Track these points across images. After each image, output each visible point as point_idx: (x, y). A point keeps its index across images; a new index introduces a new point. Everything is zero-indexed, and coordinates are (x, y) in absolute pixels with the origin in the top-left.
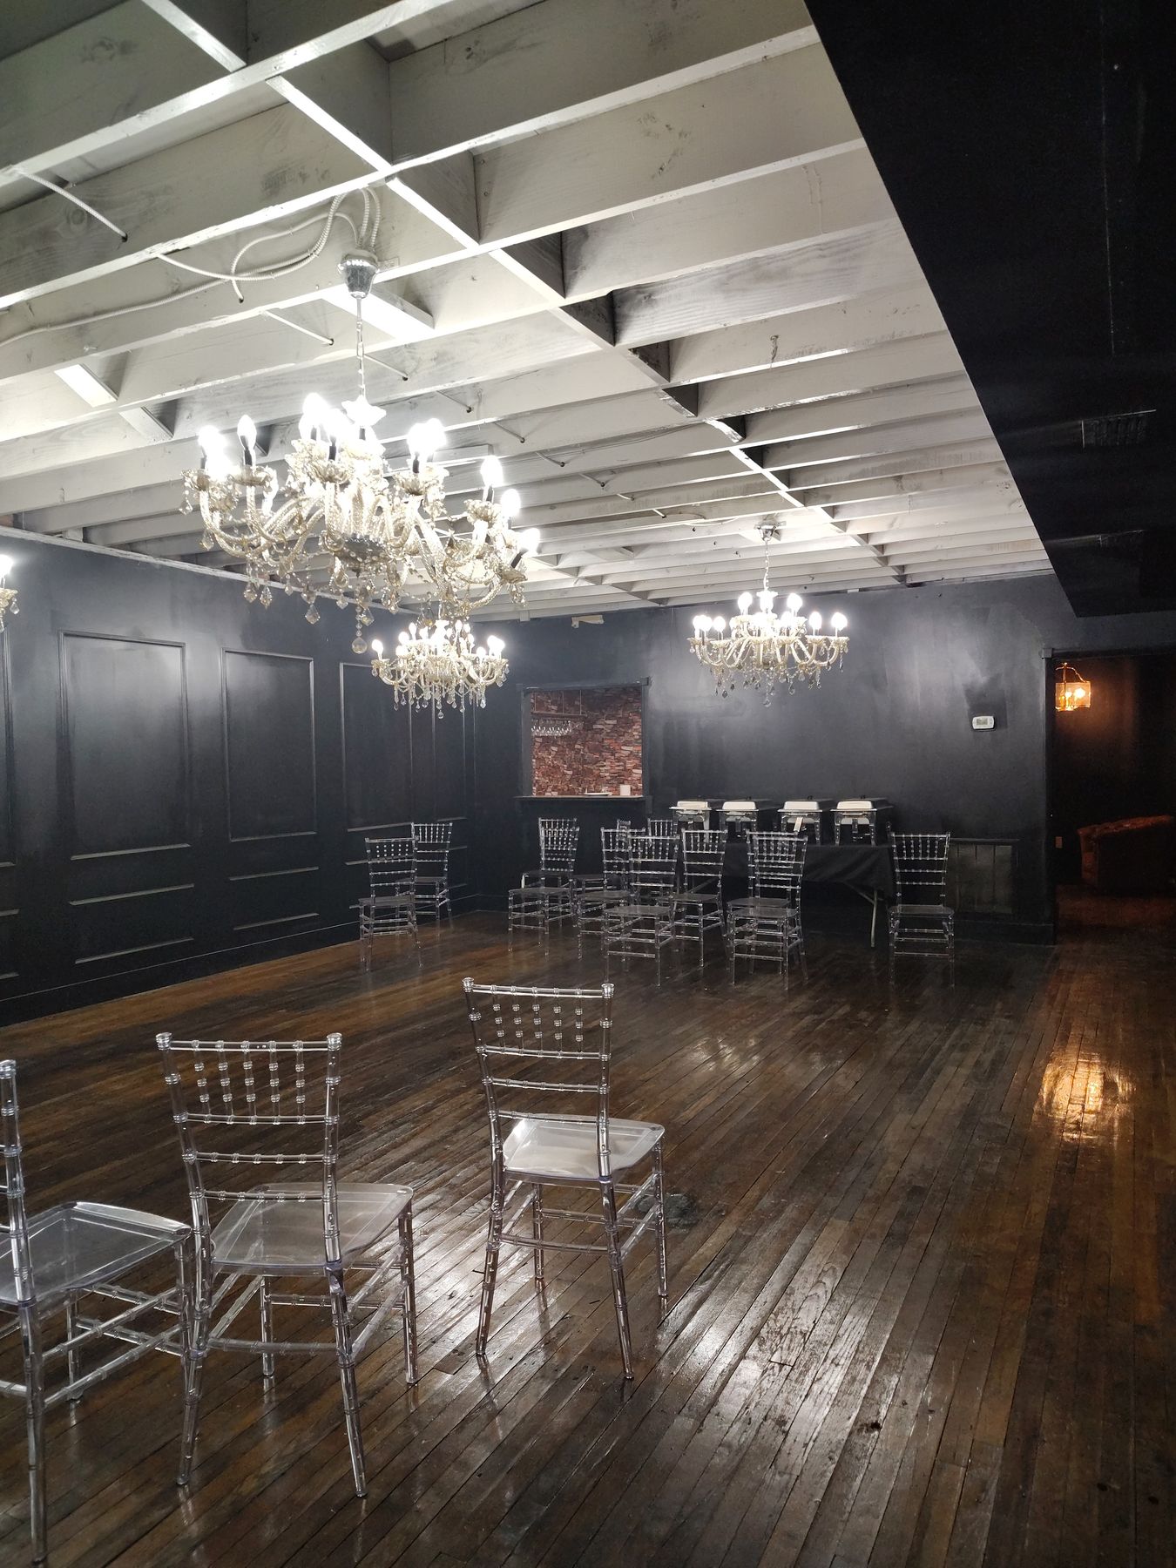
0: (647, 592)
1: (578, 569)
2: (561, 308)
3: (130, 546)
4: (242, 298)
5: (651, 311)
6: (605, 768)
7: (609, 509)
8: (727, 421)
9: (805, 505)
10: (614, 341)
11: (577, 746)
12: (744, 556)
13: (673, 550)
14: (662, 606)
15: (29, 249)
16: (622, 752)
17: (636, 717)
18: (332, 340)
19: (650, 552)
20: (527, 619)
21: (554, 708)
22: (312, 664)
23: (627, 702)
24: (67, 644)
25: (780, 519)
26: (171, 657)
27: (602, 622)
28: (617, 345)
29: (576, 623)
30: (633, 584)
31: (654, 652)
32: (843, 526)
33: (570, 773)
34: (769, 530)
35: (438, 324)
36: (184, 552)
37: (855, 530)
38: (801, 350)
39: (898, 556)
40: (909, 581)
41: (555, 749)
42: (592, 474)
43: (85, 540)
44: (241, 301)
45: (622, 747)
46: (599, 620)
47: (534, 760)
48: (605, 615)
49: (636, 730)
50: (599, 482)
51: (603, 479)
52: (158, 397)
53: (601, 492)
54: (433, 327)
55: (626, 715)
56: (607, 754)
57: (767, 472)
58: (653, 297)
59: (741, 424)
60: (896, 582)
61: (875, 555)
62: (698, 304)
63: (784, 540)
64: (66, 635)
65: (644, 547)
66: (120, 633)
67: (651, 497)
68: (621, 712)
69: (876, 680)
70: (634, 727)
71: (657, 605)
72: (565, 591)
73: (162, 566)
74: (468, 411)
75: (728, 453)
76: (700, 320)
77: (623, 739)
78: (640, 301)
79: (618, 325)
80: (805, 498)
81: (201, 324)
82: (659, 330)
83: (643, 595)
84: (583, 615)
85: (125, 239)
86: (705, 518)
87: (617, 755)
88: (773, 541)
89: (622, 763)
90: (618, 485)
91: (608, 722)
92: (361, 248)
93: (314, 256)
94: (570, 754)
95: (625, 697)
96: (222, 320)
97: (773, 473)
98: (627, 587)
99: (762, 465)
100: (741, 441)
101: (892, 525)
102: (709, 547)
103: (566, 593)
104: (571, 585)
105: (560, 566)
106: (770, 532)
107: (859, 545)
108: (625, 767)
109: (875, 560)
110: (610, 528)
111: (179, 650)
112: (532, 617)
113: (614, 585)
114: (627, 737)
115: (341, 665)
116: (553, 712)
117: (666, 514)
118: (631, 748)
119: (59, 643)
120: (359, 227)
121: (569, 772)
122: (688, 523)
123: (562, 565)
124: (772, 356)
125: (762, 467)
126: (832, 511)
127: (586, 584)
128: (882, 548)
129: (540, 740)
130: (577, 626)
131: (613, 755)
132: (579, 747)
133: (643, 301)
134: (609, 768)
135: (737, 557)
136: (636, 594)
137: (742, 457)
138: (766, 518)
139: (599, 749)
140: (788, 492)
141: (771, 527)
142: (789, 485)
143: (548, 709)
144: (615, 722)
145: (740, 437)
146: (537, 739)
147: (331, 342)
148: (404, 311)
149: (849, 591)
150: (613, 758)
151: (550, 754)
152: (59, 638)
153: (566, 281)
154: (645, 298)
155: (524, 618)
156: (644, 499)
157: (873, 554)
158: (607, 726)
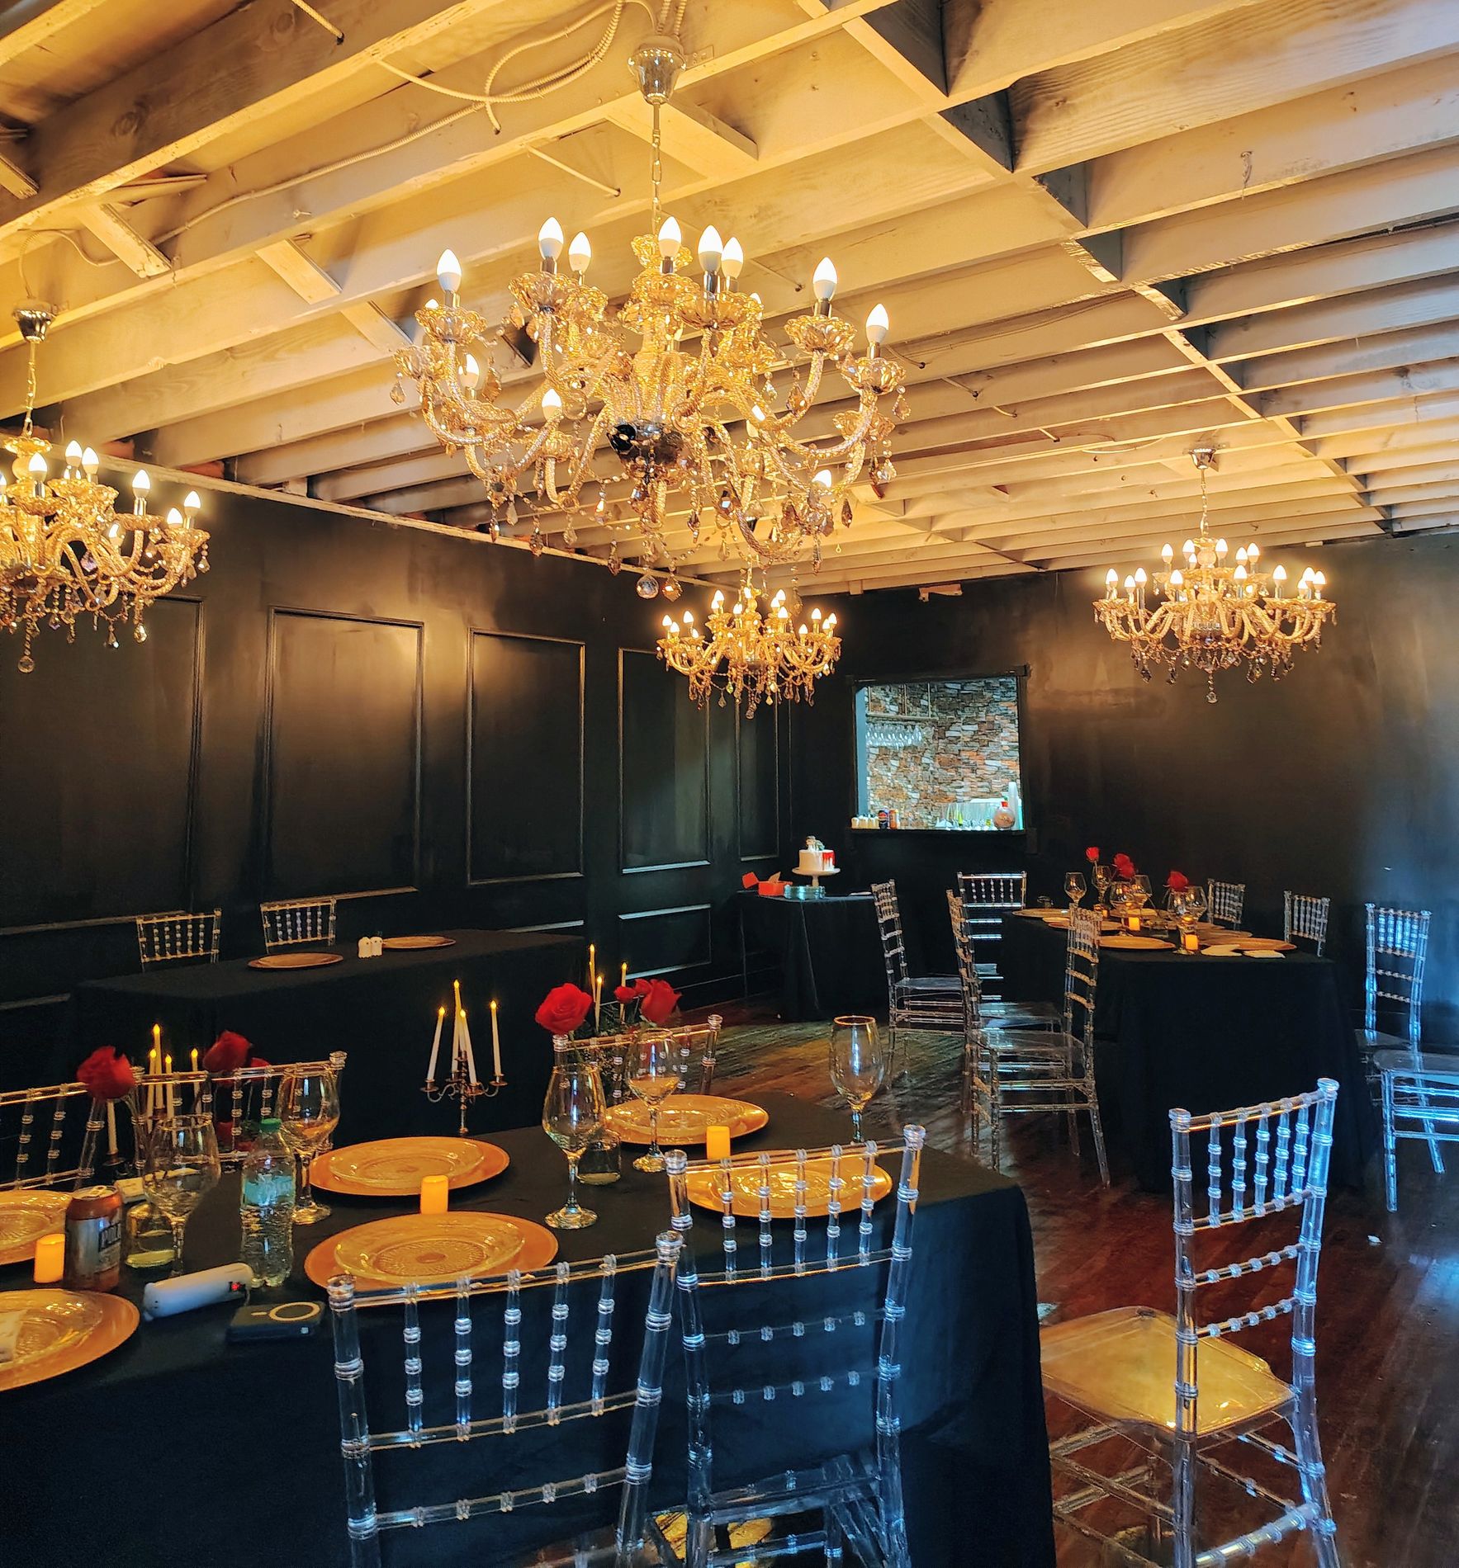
0: (1022, 552)
1: (932, 520)
2: (939, 113)
3: (365, 500)
4: (498, 128)
5: (1067, 121)
6: (963, 790)
7: (982, 430)
8: (1162, 287)
9: (1263, 416)
10: (1012, 165)
11: (925, 760)
12: (1162, 496)
13: (1066, 490)
14: (1041, 570)
15: (223, 73)
16: (987, 768)
17: (1005, 721)
18: (619, 191)
19: (1033, 494)
20: (859, 592)
21: (895, 708)
22: (582, 651)
23: (992, 701)
24: (278, 625)
25: (1222, 440)
26: (406, 639)
27: (960, 593)
28: (1017, 171)
29: (924, 595)
30: (1004, 539)
31: (1033, 633)
32: (1312, 446)
33: (916, 796)
34: (1206, 454)
35: (764, 152)
36: (426, 508)
37: (1330, 452)
38: (1289, 167)
39: (1387, 491)
40: (1397, 528)
41: (895, 763)
42: (962, 378)
43: (310, 495)
44: (498, 132)
45: (986, 762)
46: (956, 591)
47: (868, 778)
48: (965, 584)
49: (1004, 738)
50: (970, 391)
51: (976, 387)
52: (392, 285)
53: (972, 405)
54: (757, 157)
55: (991, 718)
56: (965, 771)
57: (1212, 366)
58: (1068, 102)
59: (1181, 291)
60: (1379, 531)
61: (1354, 490)
62: (1140, 103)
63: (1224, 469)
64: (277, 612)
65: (1024, 485)
66: (345, 609)
67: (1041, 412)
68: (983, 714)
69: (1360, 669)
70: (1002, 735)
71: (1036, 570)
72: (914, 551)
73: (402, 527)
74: (798, 290)
75: (1160, 337)
76: (1143, 125)
77: (987, 751)
78: (1050, 109)
79: (1017, 144)
80: (1262, 402)
81: (445, 169)
82: (1080, 144)
83: (1016, 556)
84: (934, 584)
85: (340, 41)
86: (1114, 440)
87: (979, 772)
88: (1210, 472)
89: (986, 784)
90: (997, 393)
91: (965, 727)
92: (661, 33)
93: (597, 59)
94: (915, 771)
95: (988, 694)
96: (472, 160)
97: (1220, 366)
98: (993, 546)
99: (1207, 355)
100: (1180, 318)
101: (1386, 444)
102: (1114, 484)
103: (912, 554)
104: (921, 543)
105: (908, 516)
106: (1207, 457)
107: (1333, 475)
108: (991, 789)
109: (1353, 497)
110: (981, 459)
111: (415, 631)
112: (865, 589)
113: (978, 543)
114: (992, 748)
115: (621, 651)
116: (892, 714)
117: (1059, 436)
118: (999, 763)
119: (268, 621)
120: (657, 14)
121: (914, 795)
122: (1086, 448)
123: (912, 513)
124: (1244, 179)
125: (1208, 358)
126: (1300, 423)
127: (941, 541)
128: (1364, 478)
129: (877, 751)
130: (927, 599)
131: (973, 771)
132: (928, 761)
133: (1055, 108)
134: (969, 789)
135: (1153, 498)
136: (1006, 555)
137: (1179, 341)
138: (1200, 439)
139: (954, 763)
140: (1240, 397)
141: (1209, 450)
142: (1243, 387)
143: (886, 711)
144: (976, 727)
145: (1180, 312)
146: (872, 750)
147: (616, 193)
148: (717, 133)
149: (1308, 545)
150: (973, 775)
151: (889, 770)
152: (268, 618)
153: (951, 74)
154: (1058, 104)
155: (855, 590)
156: (1030, 415)
157: (1352, 489)
158: (967, 733)
